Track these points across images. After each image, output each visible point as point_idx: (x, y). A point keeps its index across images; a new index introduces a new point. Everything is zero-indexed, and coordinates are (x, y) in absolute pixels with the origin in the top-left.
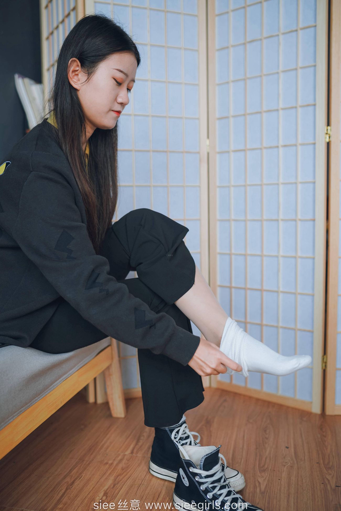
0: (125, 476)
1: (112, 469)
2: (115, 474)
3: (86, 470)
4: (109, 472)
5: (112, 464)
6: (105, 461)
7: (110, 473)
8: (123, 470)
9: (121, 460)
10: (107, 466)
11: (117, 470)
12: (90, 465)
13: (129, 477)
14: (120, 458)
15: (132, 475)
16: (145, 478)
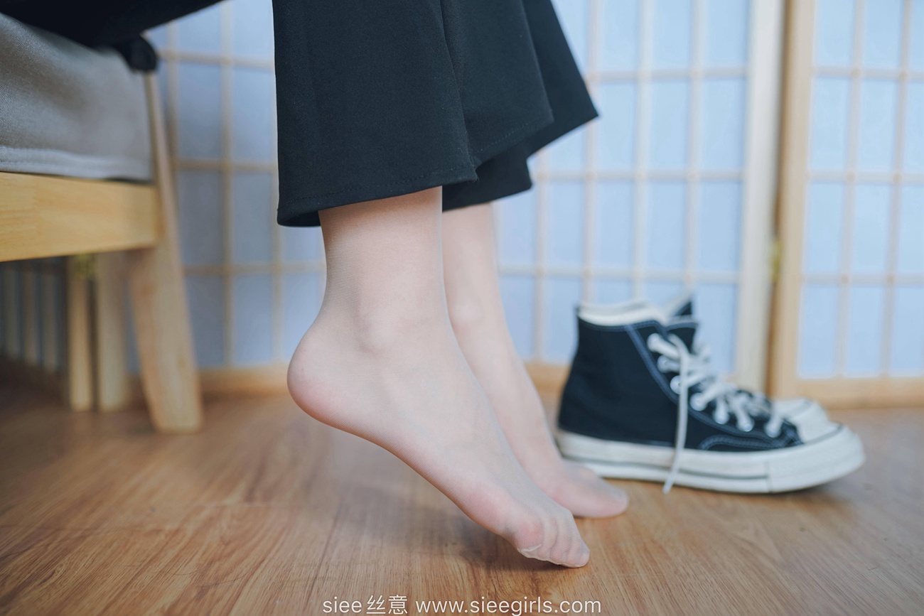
0: (241, 560)
1: (182, 544)
2: (198, 556)
3: (69, 556)
4: (171, 553)
5: (177, 531)
6: (150, 527)
7: (177, 558)
8: (227, 544)
9: (210, 522)
10: (162, 536)
11: (204, 548)
12: (89, 539)
13: (260, 559)
14: (204, 515)
15: (271, 555)
16: (325, 560)
